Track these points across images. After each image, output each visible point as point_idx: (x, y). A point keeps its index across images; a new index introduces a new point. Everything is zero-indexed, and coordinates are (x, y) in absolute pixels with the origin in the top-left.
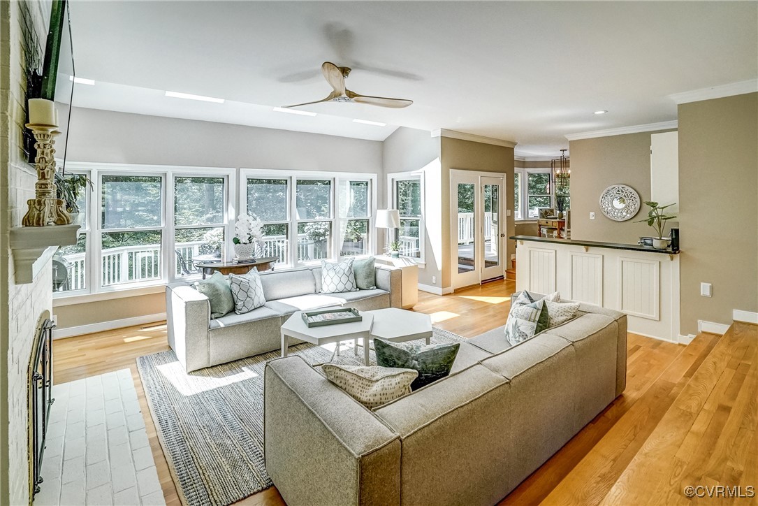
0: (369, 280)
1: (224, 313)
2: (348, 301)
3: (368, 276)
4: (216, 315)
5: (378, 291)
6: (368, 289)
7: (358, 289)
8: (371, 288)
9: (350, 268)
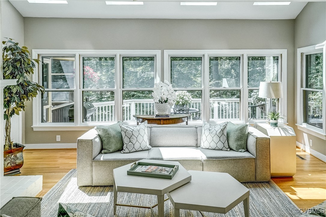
0: (239, 143)
1: (111, 150)
2: (208, 158)
3: (239, 139)
4: (105, 151)
5: (246, 155)
6: (237, 150)
7: (229, 149)
8: (240, 150)
9: (222, 130)
